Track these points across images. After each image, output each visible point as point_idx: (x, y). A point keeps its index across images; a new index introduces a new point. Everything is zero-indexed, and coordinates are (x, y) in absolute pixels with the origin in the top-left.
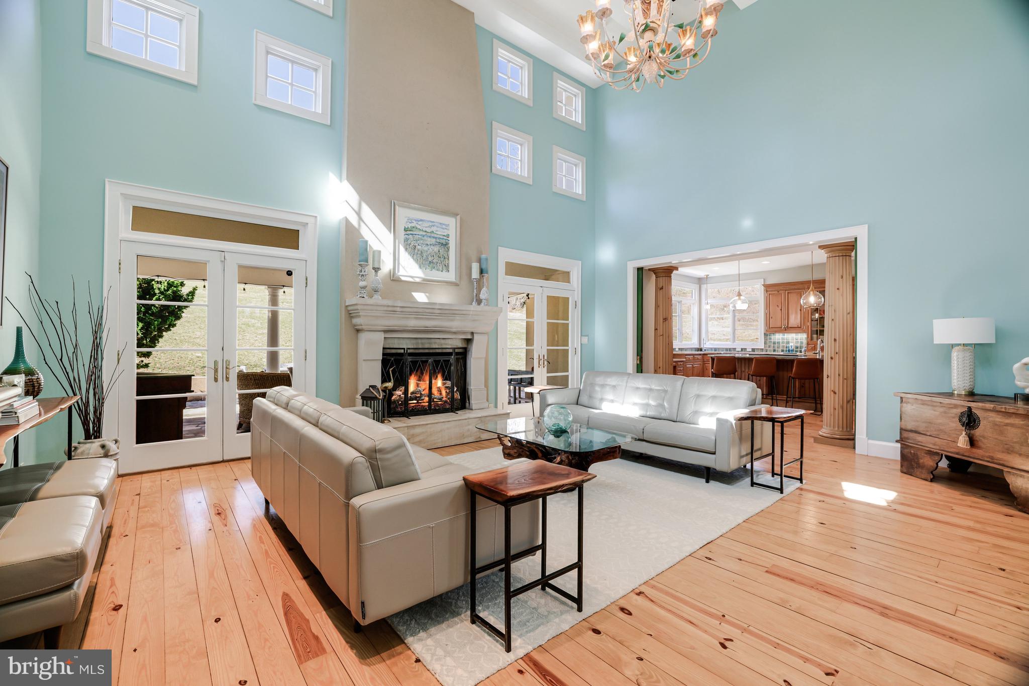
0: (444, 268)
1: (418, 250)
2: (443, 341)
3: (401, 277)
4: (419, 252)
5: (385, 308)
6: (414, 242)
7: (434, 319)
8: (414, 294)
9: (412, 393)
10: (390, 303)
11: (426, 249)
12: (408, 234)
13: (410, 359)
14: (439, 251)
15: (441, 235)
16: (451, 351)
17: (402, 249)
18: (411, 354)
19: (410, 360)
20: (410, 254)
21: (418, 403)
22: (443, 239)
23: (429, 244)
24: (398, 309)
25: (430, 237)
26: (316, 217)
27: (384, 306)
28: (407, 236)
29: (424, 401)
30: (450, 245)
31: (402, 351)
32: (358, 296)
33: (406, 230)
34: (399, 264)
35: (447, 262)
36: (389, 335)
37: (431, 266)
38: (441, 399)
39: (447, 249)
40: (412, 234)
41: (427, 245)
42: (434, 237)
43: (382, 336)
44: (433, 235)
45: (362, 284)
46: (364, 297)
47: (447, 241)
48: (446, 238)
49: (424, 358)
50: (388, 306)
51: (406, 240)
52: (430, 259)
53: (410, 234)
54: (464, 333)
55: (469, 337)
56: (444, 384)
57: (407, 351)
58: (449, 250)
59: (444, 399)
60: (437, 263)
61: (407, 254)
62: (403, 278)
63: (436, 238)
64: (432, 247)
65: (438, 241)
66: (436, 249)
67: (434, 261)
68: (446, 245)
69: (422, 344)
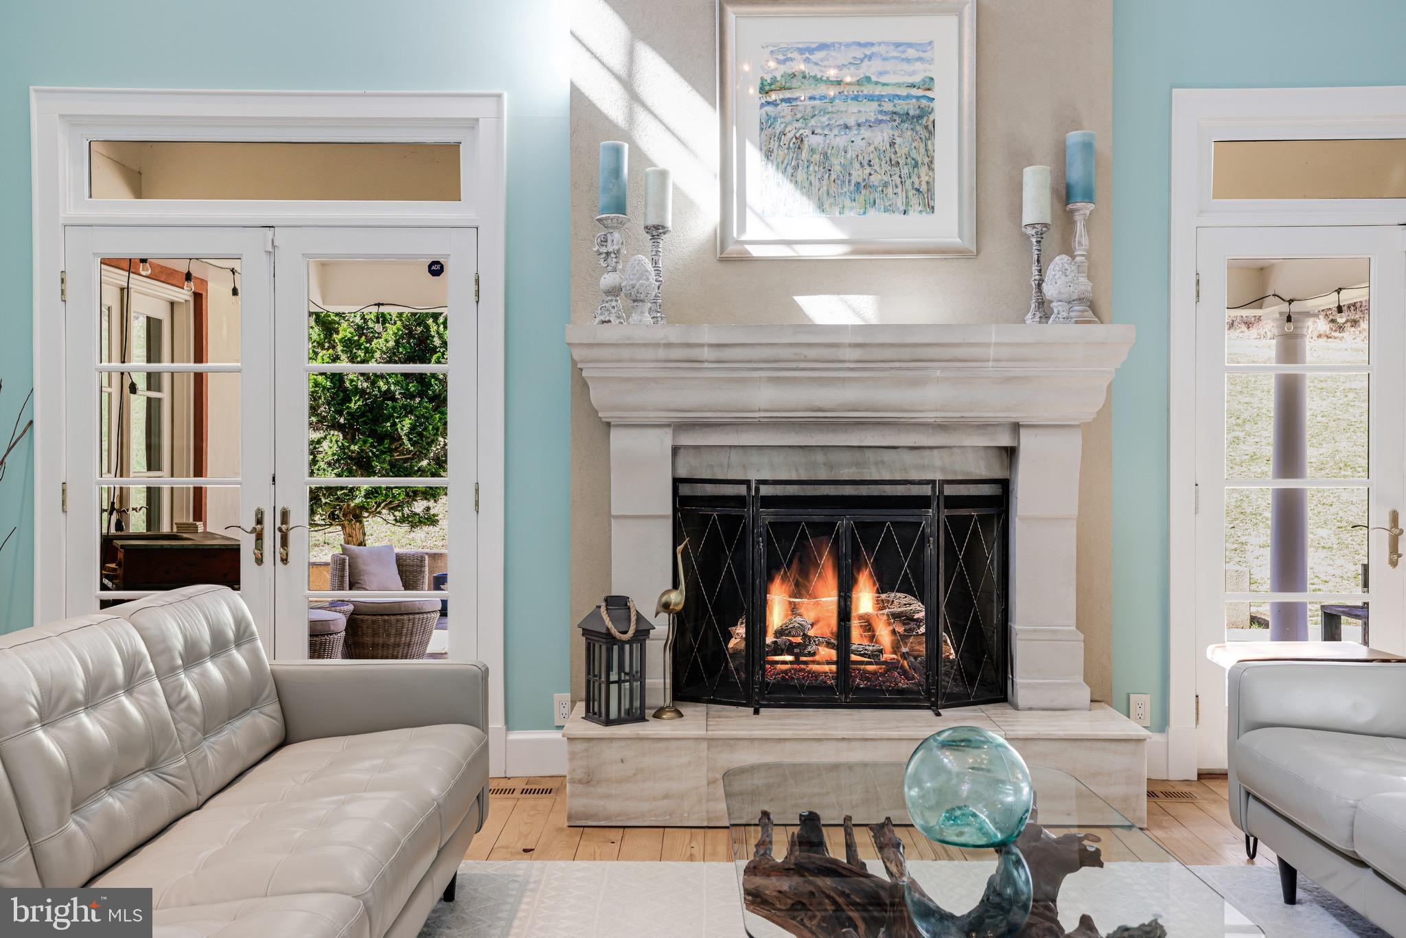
0: (914, 201)
1: (813, 151)
2: (908, 458)
3: (749, 248)
4: (816, 157)
5: (661, 353)
6: (798, 125)
7: (844, 379)
8: (801, 300)
9: (780, 633)
10: (672, 334)
11: (841, 141)
12: (774, 104)
13: (767, 516)
14: (892, 144)
15: (899, 85)
16: (927, 490)
17: (753, 155)
18: (768, 502)
19: (769, 519)
20: (783, 168)
21: (797, 661)
22: (908, 97)
23: (851, 122)
24: (706, 353)
25: (856, 98)
26: (499, 96)
27: (657, 345)
28: (769, 109)
29: (817, 658)
30: (937, 116)
31: (742, 490)
32: (597, 320)
33: (764, 90)
34: (743, 205)
35: (924, 178)
36: (687, 440)
37: (860, 198)
38: (875, 656)
39: (924, 134)
40: (788, 100)
41: (846, 127)
42: (871, 98)
43: (663, 441)
44: (867, 90)
45: (608, 280)
46: (609, 321)
47: (924, 102)
48: (920, 93)
49: (818, 515)
50: (669, 345)
51: (767, 123)
52: (858, 174)
53: (782, 100)
54: (983, 427)
55: (1005, 440)
56: (881, 605)
57: (757, 490)
58: (931, 133)
59: (888, 656)
60: (886, 185)
61: (771, 169)
62: (756, 251)
63: (879, 98)
64: (865, 132)
65: (888, 107)
66: (880, 137)
67: (875, 179)
68: (920, 117)
69: (830, 466)
